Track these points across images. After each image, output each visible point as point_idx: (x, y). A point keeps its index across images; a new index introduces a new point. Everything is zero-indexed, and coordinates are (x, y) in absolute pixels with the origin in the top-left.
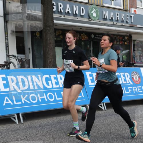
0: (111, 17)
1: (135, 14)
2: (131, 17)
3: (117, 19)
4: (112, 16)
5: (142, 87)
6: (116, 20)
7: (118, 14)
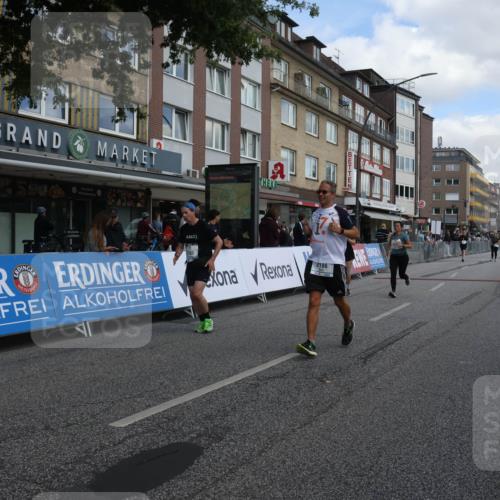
1: (159, 151)
2: (151, 154)
3: (124, 159)
4: (115, 152)
7: (126, 149)
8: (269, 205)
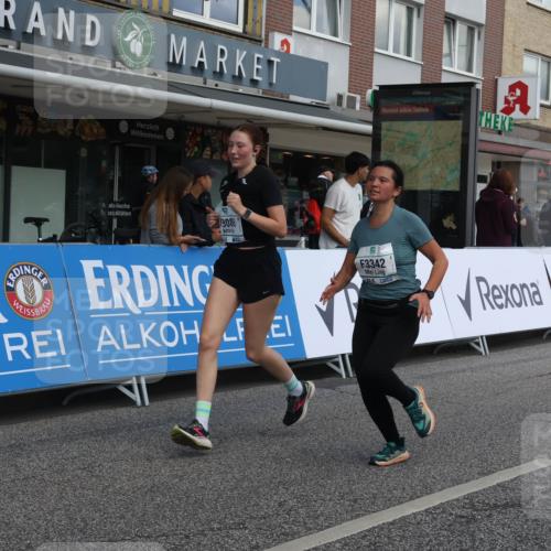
0: (199, 59)
1: (286, 55)
2: (270, 63)
3: (218, 70)
4: (201, 56)
5: (284, 319)
6: (215, 72)
7: (222, 51)
8: (497, 165)
